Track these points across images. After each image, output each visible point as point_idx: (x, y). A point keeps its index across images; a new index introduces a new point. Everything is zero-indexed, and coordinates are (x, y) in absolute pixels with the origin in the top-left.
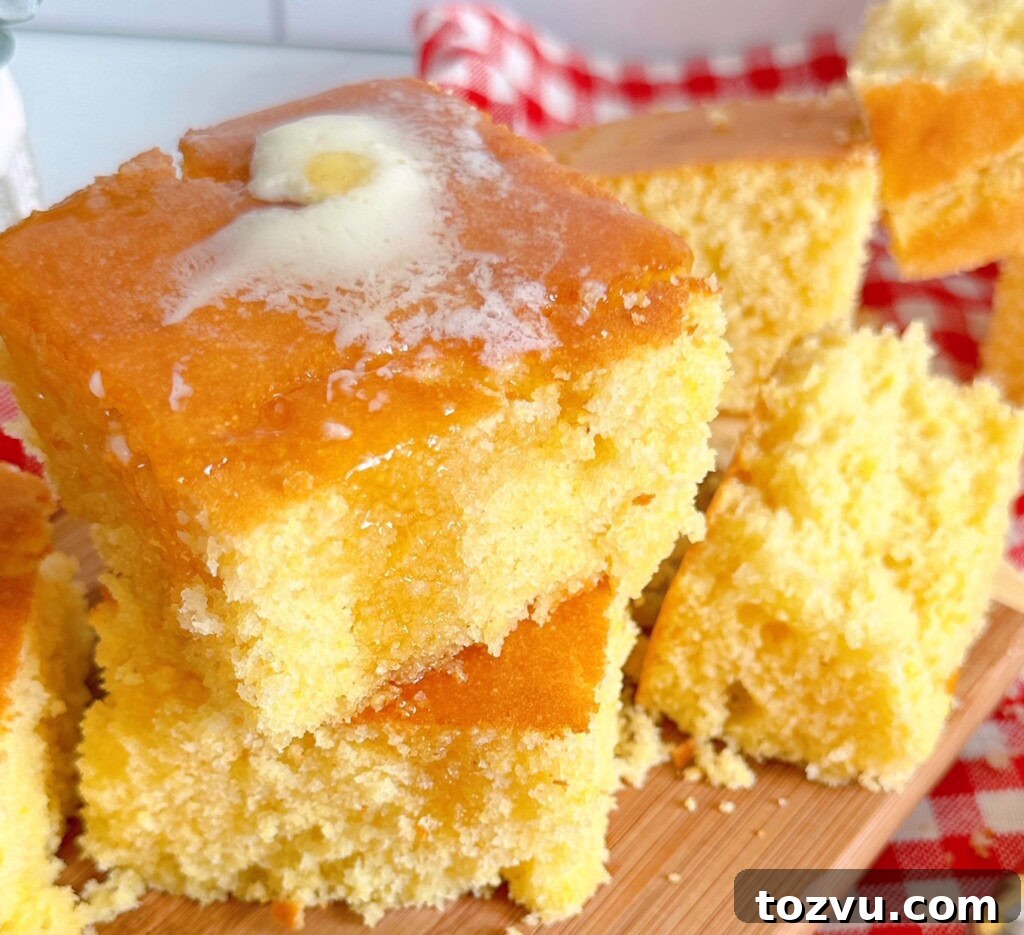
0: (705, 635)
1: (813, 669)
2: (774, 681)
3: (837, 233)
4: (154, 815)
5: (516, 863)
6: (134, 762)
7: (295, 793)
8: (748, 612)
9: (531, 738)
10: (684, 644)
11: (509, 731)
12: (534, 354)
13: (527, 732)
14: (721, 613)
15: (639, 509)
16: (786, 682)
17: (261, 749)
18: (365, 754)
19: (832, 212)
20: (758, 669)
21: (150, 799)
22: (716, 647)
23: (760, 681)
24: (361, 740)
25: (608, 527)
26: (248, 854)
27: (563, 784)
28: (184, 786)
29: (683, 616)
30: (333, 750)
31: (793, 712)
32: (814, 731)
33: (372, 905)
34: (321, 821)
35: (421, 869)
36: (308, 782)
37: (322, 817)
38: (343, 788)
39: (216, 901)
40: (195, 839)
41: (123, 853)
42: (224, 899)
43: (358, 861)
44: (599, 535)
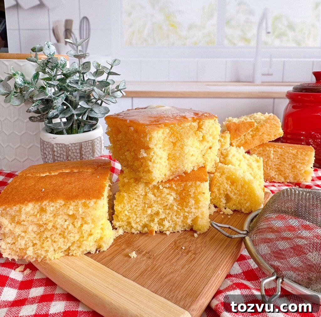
0: (221, 184)
1: (240, 187)
2: (234, 192)
3: (225, 143)
4: (128, 211)
5: (195, 216)
6: (126, 198)
7: (155, 201)
8: (228, 178)
9: (198, 183)
10: (217, 187)
11: (194, 181)
12: (193, 118)
14: (223, 179)
15: (210, 150)
16: (236, 191)
17: (149, 192)
18: (168, 190)
19: (224, 140)
20: (230, 189)
21: (128, 207)
22: (223, 186)
23: (231, 192)
24: (168, 187)
26: (145, 220)
27: (204, 193)
28: (134, 202)
29: (216, 181)
30: (163, 189)
31: (238, 198)
32: (242, 201)
33: (168, 231)
34: (159, 209)
35: (177, 220)
36: (157, 198)
37: (159, 208)
38: (164, 199)
39: (137, 233)
40: (135, 216)
41: (120, 223)
42: (139, 233)
43: (166, 219)
44: (204, 155)
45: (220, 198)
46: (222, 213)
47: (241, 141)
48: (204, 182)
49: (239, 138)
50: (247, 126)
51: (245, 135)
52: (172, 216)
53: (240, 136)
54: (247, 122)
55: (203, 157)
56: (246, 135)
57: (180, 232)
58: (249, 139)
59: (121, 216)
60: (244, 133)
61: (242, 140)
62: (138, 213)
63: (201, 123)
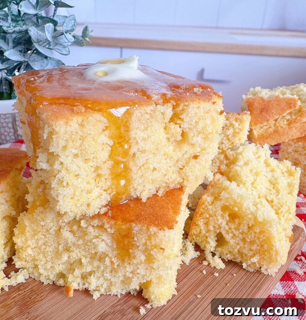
0: (210, 216)
1: (246, 228)
2: (232, 232)
3: (240, 130)
4: (32, 249)
5: (145, 281)
6: (28, 229)
7: (74, 244)
8: (225, 208)
9: (153, 229)
10: (203, 219)
11: (146, 226)
12: (164, 95)
13: (152, 227)
14: (216, 208)
15: (194, 160)
16: (237, 233)
17: (64, 226)
18: (96, 230)
19: (239, 125)
20: (227, 228)
21: (31, 243)
22: (214, 219)
23: (227, 232)
24: (95, 225)
25: (184, 167)
26: (60, 268)
27: (163, 249)
28: (41, 239)
29: (204, 209)
30: (86, 228)
31: (238, 244)
32: (245, 251)
33: (97, 292)
34: (82, 257)
35: (113, 280)
36: (78, 240)
37: (82, 255)
38: (89, 244)
39: (49, 284)
40: (44, 259)
41: (23, 263)
42: (51, 283)
43: (93, 274)
44: (181, 169)
45: (207, 237)
46: (205, 263)
47: (267, 129)
48: (164, 230)
49: (265, 124)
50: (283, 104)
51: (277, 119)
52: (103, 271)
53: (268, 121)
54: (283, 99)
55: (179, 173)
56: (279, 120)
57: (119, 296)
58: (282, 127)
59: (24, 255)
60: (275, 116)
61: (270, 127)
62: (49, 255)
63: (181, 108)
